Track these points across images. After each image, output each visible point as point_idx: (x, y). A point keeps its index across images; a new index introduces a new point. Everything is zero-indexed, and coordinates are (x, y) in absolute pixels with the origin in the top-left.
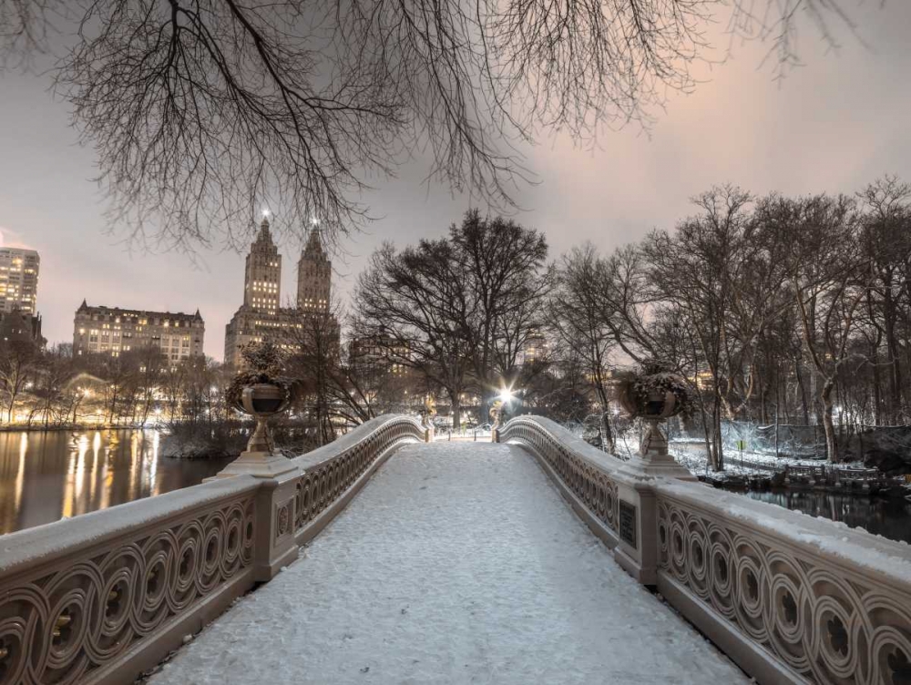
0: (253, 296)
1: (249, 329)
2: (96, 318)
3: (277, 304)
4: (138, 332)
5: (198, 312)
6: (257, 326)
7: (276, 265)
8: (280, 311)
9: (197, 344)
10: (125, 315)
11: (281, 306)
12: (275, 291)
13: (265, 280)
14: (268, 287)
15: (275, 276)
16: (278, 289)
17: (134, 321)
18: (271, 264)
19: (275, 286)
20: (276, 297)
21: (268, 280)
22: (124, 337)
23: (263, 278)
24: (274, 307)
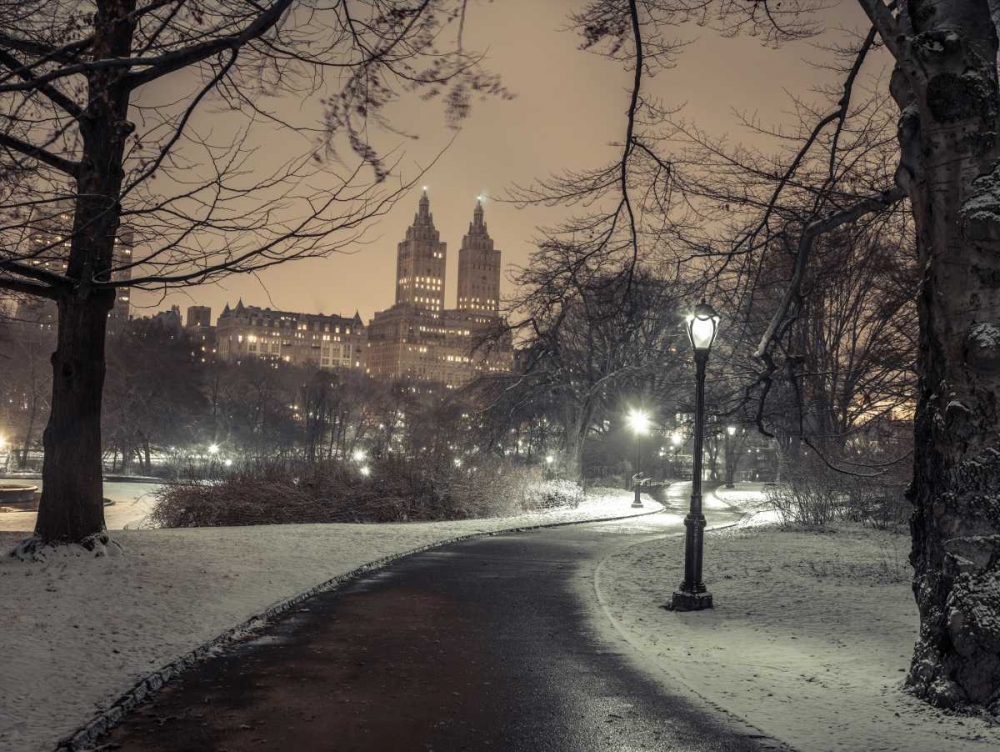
0: (415, 295)
1: (413, 336)
2: (254, 323)
3: (442, 305)
4: (297, 339)
5: (357, 315)
6: (421, 332)
7: (440, 256)
8: (444, 313)
9: (358, 355)
10: (283, 318)
11: (446, 308)
12: (439, 289)
13: (429, 275)
14: (431, 282)
15: (438, 270)
16: (443, 286)
17: (294, 325)
18: (435, 255)
19: (439, 282)
20: (440, 295)
21: (432, 273)
22: (283, 345)
23: (425, 272)
24: (438, 309)
